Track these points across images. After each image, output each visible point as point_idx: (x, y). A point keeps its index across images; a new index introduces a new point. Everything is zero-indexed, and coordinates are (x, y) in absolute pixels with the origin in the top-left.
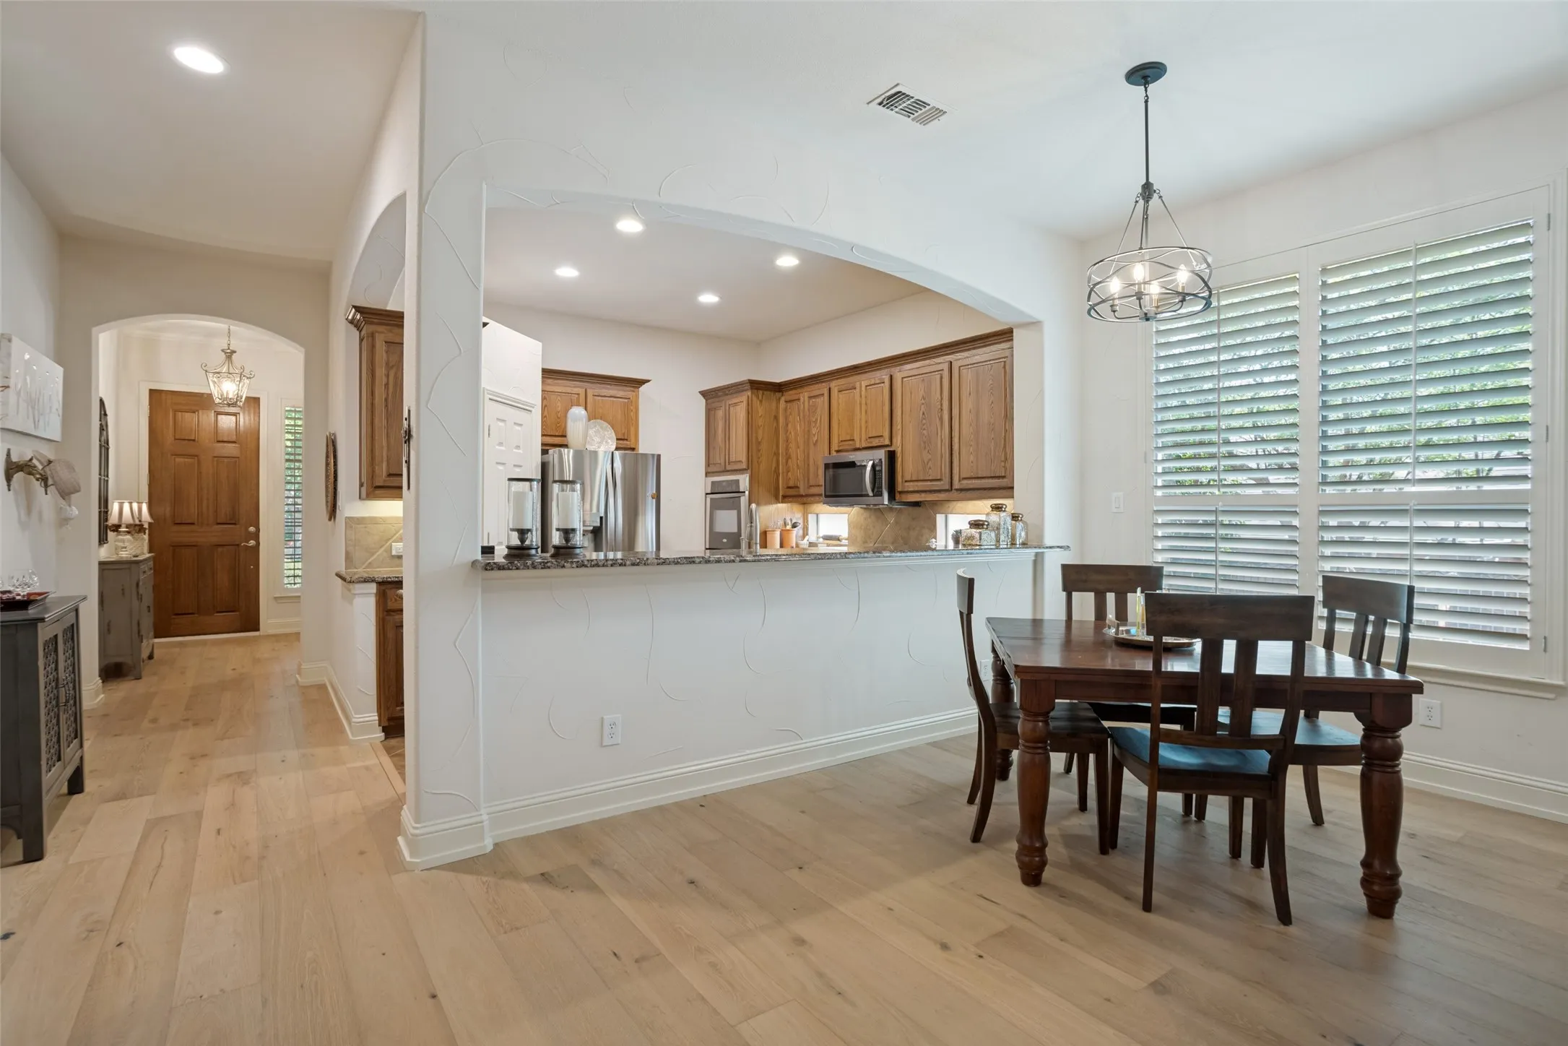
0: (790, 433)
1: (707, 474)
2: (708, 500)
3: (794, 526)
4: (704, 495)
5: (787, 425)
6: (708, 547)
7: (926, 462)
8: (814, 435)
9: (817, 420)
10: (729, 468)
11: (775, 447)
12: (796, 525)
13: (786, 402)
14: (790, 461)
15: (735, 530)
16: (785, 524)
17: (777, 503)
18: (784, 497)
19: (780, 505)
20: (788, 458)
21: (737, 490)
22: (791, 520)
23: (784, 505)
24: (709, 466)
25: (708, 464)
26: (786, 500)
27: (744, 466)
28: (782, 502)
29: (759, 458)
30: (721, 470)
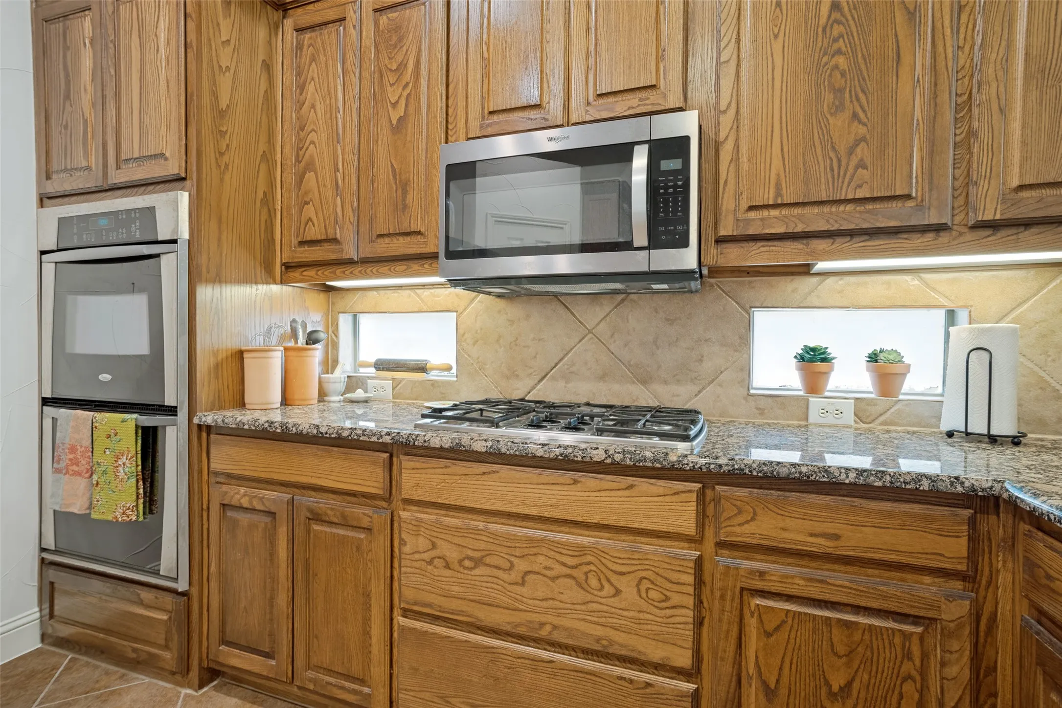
0: (313, 106)
1: (44, 199)
2: (49, 269)
3: (312, 339)
4: (35, 256)
5: (302, 88)
6: (48, 394)
7: (842, 149)
8: (395, 105)
9: (402, 66)
10: (118, 177)
11: (263, 139)
12: (315, 336)
13: (297, 30)
14: (310, 176)
15: (141, 346)
16: (294, 334)
17: (267, 283)
18: (288, 267)
19: (275, 288)
20: (305, 168)
21: (151, 238)
22: (304, 326)
23: (285, 289)
24: (48, 177)
25: (46, 172)
26: (296, 274)
27: (173, 168)
28: (282, 282)
29: (222, 154)
30: (91, 184)
